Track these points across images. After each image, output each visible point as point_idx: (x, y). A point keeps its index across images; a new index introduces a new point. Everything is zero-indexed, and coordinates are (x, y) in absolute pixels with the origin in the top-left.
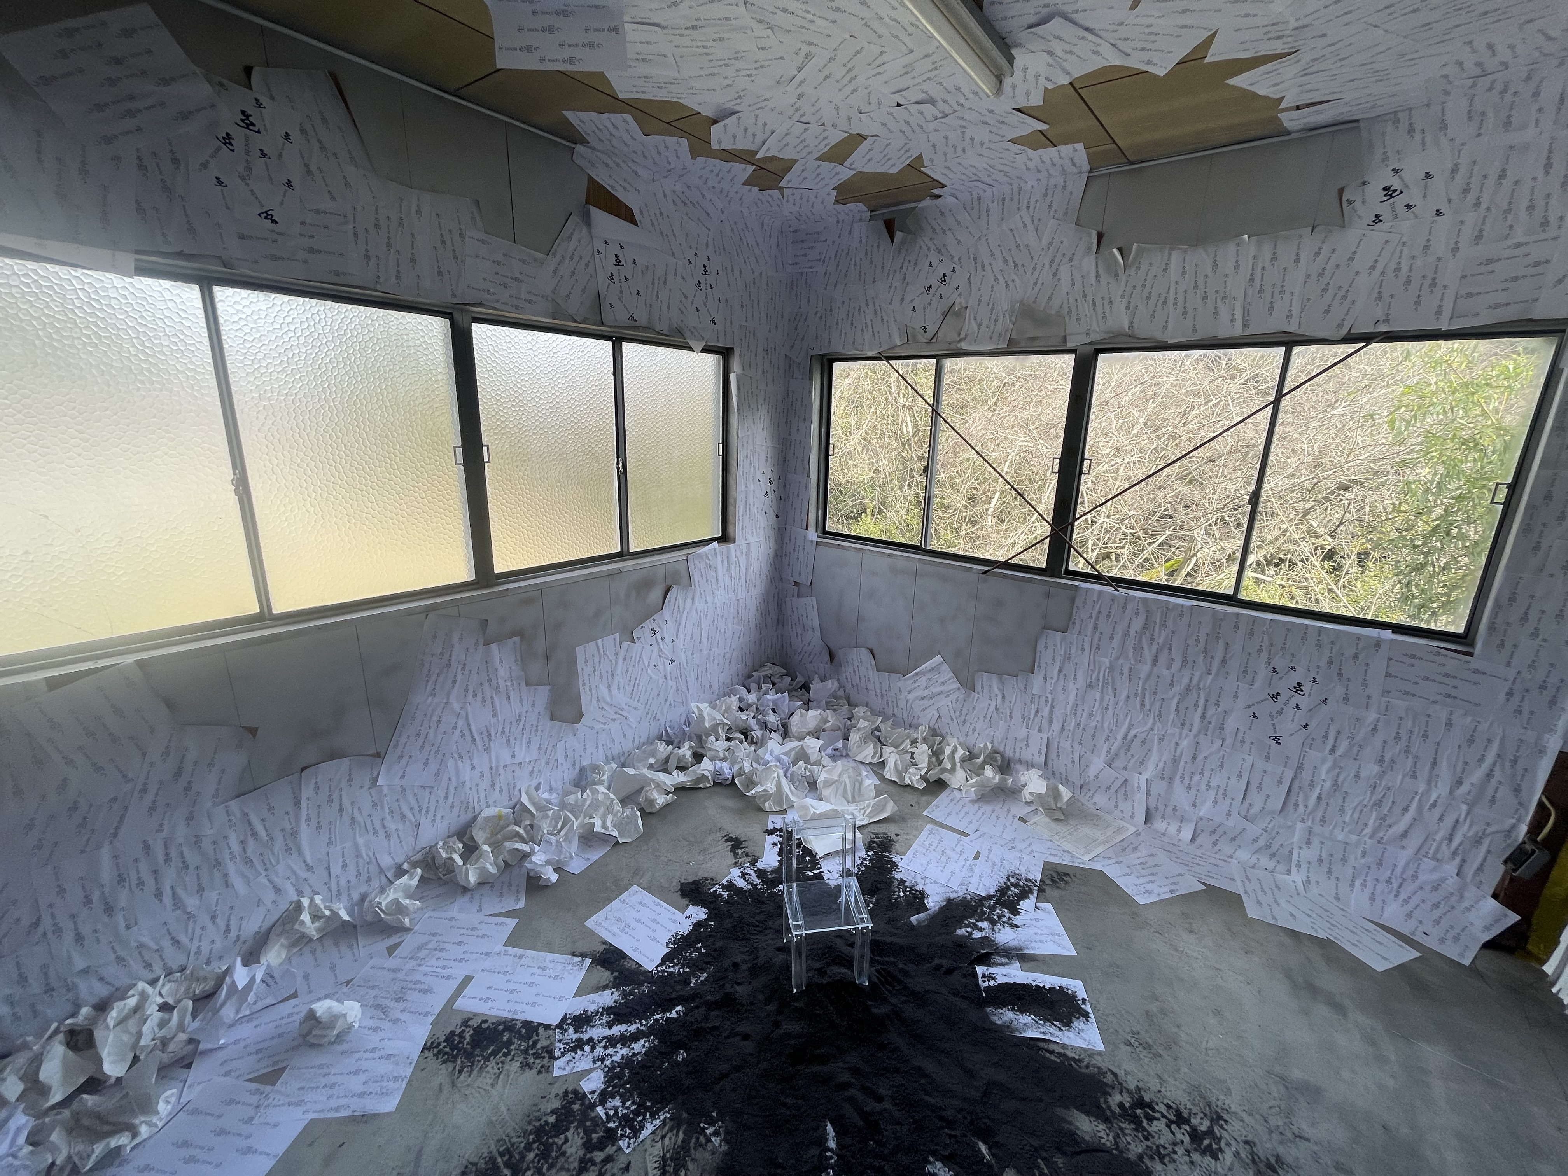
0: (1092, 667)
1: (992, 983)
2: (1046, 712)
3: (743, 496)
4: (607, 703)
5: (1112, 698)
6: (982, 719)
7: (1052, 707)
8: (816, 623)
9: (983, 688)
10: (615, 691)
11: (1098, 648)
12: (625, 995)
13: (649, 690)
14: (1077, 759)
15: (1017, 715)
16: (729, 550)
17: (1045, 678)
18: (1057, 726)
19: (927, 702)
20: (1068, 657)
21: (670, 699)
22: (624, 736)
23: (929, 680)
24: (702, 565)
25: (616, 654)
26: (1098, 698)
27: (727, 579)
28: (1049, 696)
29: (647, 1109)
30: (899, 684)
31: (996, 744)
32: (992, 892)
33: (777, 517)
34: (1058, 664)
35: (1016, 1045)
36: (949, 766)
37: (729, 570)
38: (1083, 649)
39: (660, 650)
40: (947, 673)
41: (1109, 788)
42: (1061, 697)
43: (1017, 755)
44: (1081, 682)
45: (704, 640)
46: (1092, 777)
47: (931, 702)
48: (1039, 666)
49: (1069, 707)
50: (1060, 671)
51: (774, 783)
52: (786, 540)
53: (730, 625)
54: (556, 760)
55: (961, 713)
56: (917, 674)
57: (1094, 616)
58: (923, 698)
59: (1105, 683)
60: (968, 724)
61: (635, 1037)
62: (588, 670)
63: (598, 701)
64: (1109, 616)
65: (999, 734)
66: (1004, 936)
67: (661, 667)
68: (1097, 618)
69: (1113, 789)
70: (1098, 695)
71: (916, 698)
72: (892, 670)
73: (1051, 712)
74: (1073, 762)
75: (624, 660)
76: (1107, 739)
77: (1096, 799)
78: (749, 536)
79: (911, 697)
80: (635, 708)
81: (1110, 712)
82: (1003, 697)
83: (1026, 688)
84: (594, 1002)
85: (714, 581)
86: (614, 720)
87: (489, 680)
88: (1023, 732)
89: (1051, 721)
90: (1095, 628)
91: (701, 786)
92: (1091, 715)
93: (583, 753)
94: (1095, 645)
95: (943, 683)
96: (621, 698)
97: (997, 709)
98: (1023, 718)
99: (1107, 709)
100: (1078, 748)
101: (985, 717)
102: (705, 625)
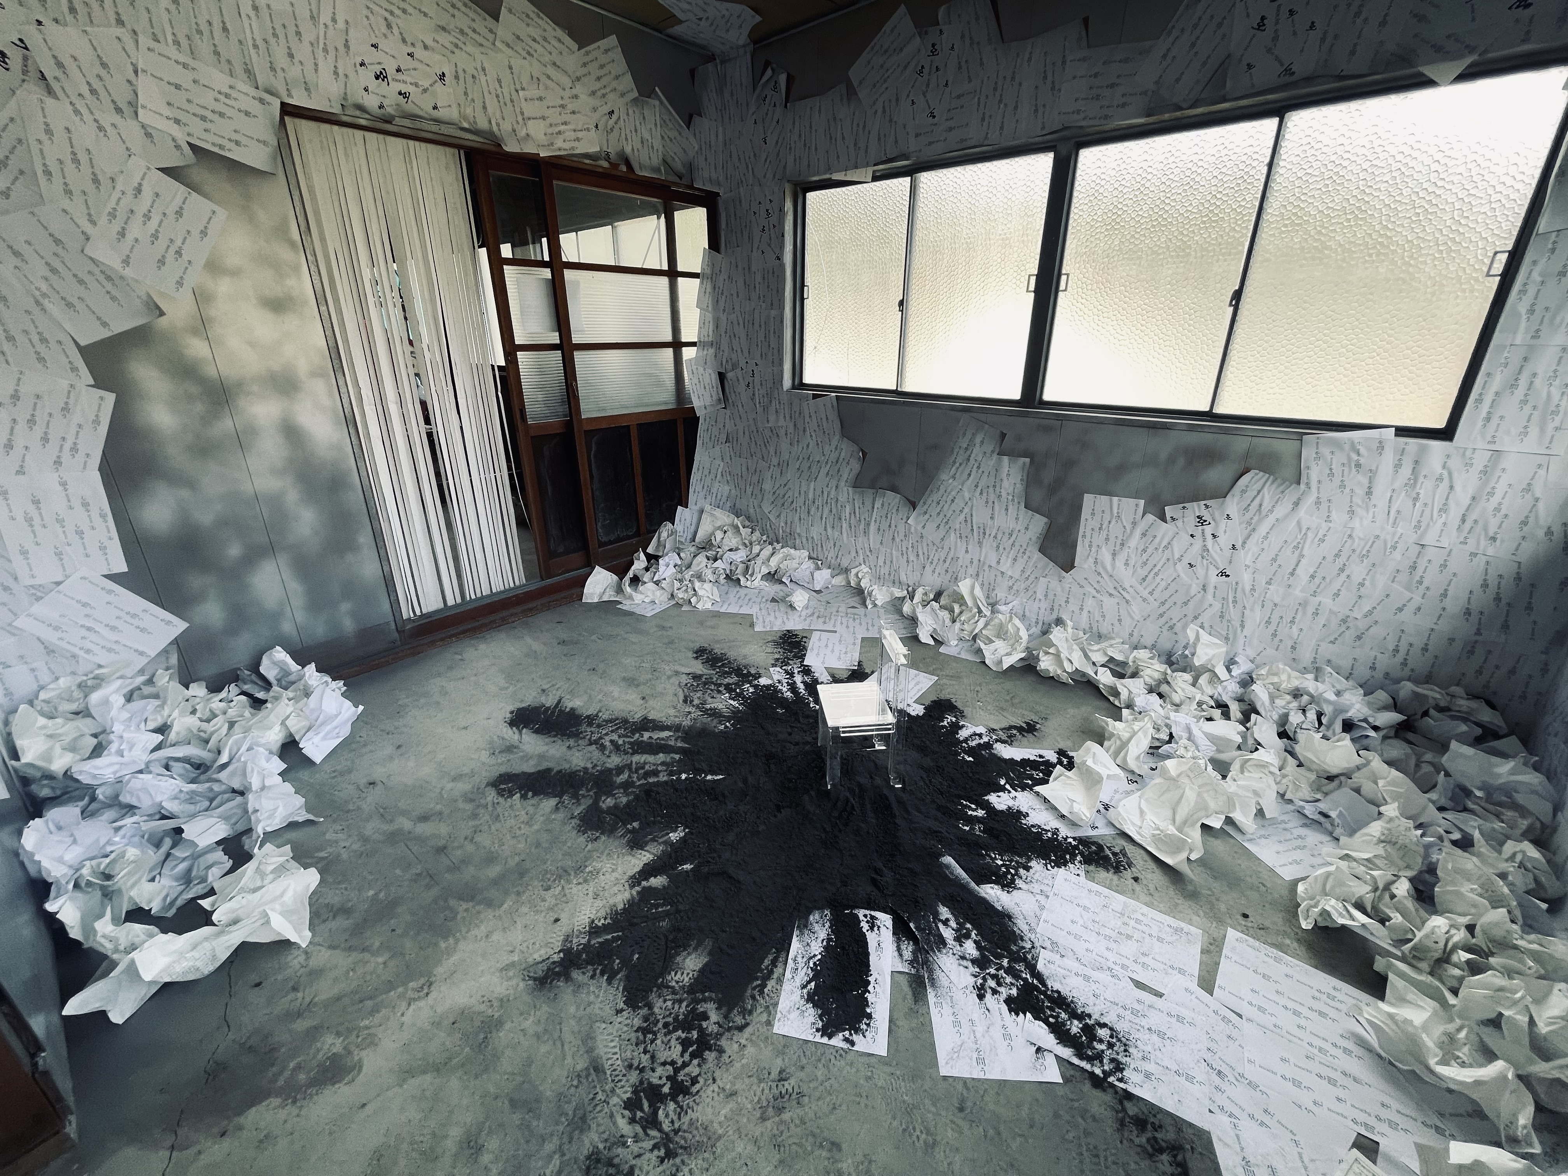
1: (865, 924)
4: (1107, 572)
10: (1120, 563)
13: (1172, 589)
22: (1119, 620)
24: (1338, 458)
25: (1134, 524)
27: (1401, 497)
35: (781, 927)
37: (1412, 485)
39: (1205, 549)
53: (1383, 579)
54: (1035, 592)
62: (1094, 524)
63: (1097, 563)
66: (956, 970)
67: (1200, 571)
80: (1145, 600)
86: (1111, 595)
87: (994, 486)
93: (1063, 604)
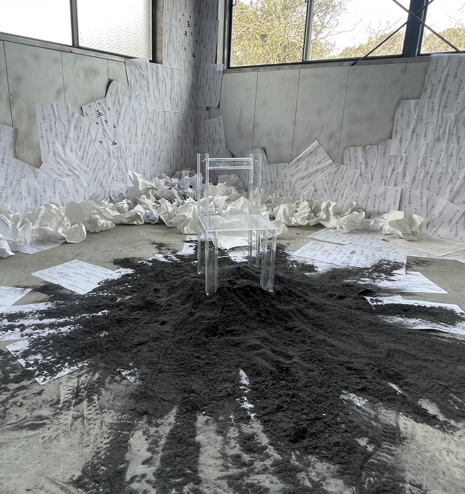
0: (440, 123)
1: (380, 303)
2: (400, 169)
3: (168, 27)
4: (62, 159)
5: (456, 145)
6: (349, 185)
7: (406, 163)
8: (222, 136)
9: (350, 160)
10: (68, 152)
11: (446, 106)
12: (57, 304)
13: (96, 160)
14: (425, 203)
15: (377, 176)
16: (157, 68)
17: (401, 141)
18: (409, 179)
19: (306, 181)
20: (420, 119)
21: (113, 173)
22: (77, 191)
23: (308, 162)
24: (137, 72)
26: (444, 148)
27: (156, 91)
28: (404, 155)
29: (66, 361)
30: (285, 171)
31: (360, 203)
32: (369, 266)
33: (194, 56)
34: (412, 127)
35: (409, 333)
36: (324, 217)
37: (158, 85)
38: (433, 110)
39: (104, 131)
40: (322, 154)
41: (450, 221)
42: (414, 154)
43: (376, 209)
44: (430, 137)
45: (139, 134)
46: (437, 215)
47: (309, 179)
48: (396, 132)
49: (420, 161)
50: (413, 132)
51: (191, 213)
52: (200, 75)
53: (159, 130)
54: (20, 193)
55: (332, 184)
56: (298, 160)
57: (443, 79)
58: (303, 178)
59: (451, 134)
60: (338, 192)
61: (63, 325)
62: (46, 126)
63: (55, 155)
64: (455, 76)
65: (362, 195)
66: (384, 284)
67: (105, 144)
68: (446, 80)
69: (454, 222)
70: (444, 146)
71: (298, 179)
72: (280, 161)
73: (405, 168)
74: (422, 205)
75: (75, 128)
76: (451, 181)
77: (439, 232)
78: (173, 63)
79: (294, 179)
80: (86, 172)
81: (454, 158)
82: (366, 164)
83: (385, 153)
84: (29, 308)
85: (146, 89)
86: (68, 175)
88: (382, 189)
89: (404, 176)
90: (444, 89)
91: (135, 223)
92: (438, 163)
93: (43, 194)
94: (443, 104)
95: (319, 163)
96: (73, 158)
97: (361, 175)
98: (382, 178)
99: (451, 155)
100: (426, 192)
101: (351, 183)
102: (140, 123)
